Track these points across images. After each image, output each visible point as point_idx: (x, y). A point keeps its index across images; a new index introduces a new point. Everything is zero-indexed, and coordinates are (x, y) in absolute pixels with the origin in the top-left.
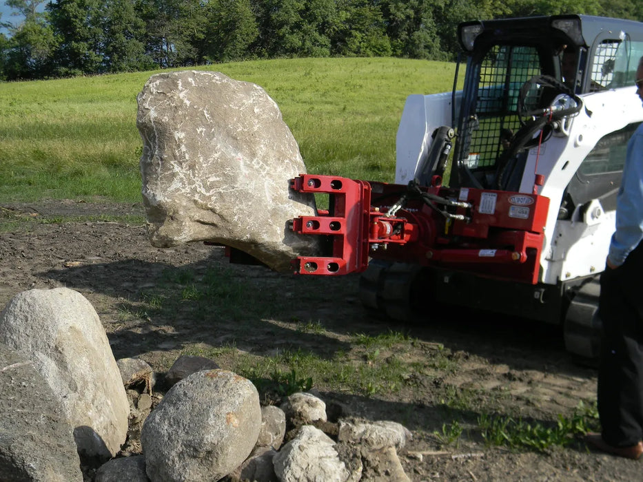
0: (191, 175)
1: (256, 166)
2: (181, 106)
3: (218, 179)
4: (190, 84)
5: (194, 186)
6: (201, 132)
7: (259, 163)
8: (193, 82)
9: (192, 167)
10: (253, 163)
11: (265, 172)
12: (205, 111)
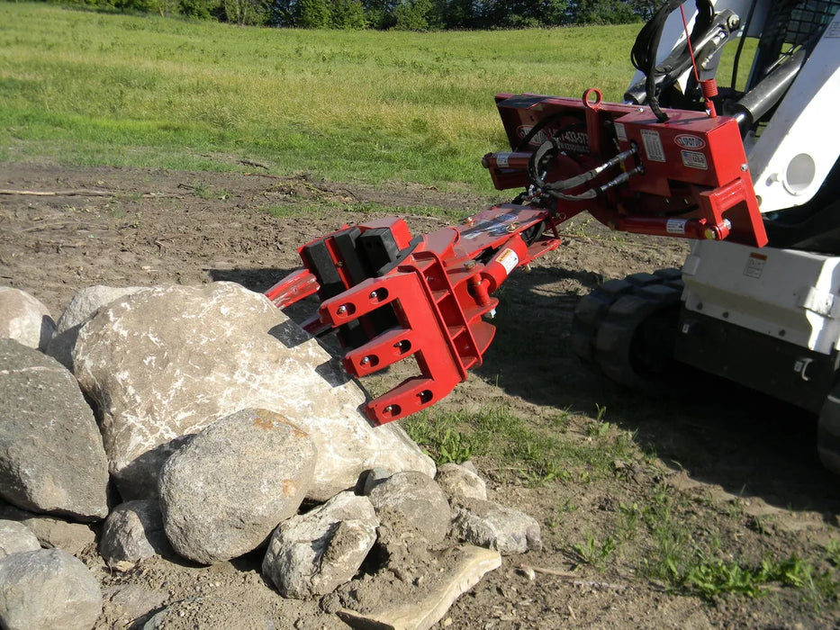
0: (151, 420)
1: (241, 380)
2: (117, 341)
3: (189, 414)
4: (124, 310)
5: (159, 434)
6: (150, 362)
7: (245, 375)
8: (128, 306)
9: (150, 411)
10: (235, 377)
11: (257, 383)
12: (150, 335)
